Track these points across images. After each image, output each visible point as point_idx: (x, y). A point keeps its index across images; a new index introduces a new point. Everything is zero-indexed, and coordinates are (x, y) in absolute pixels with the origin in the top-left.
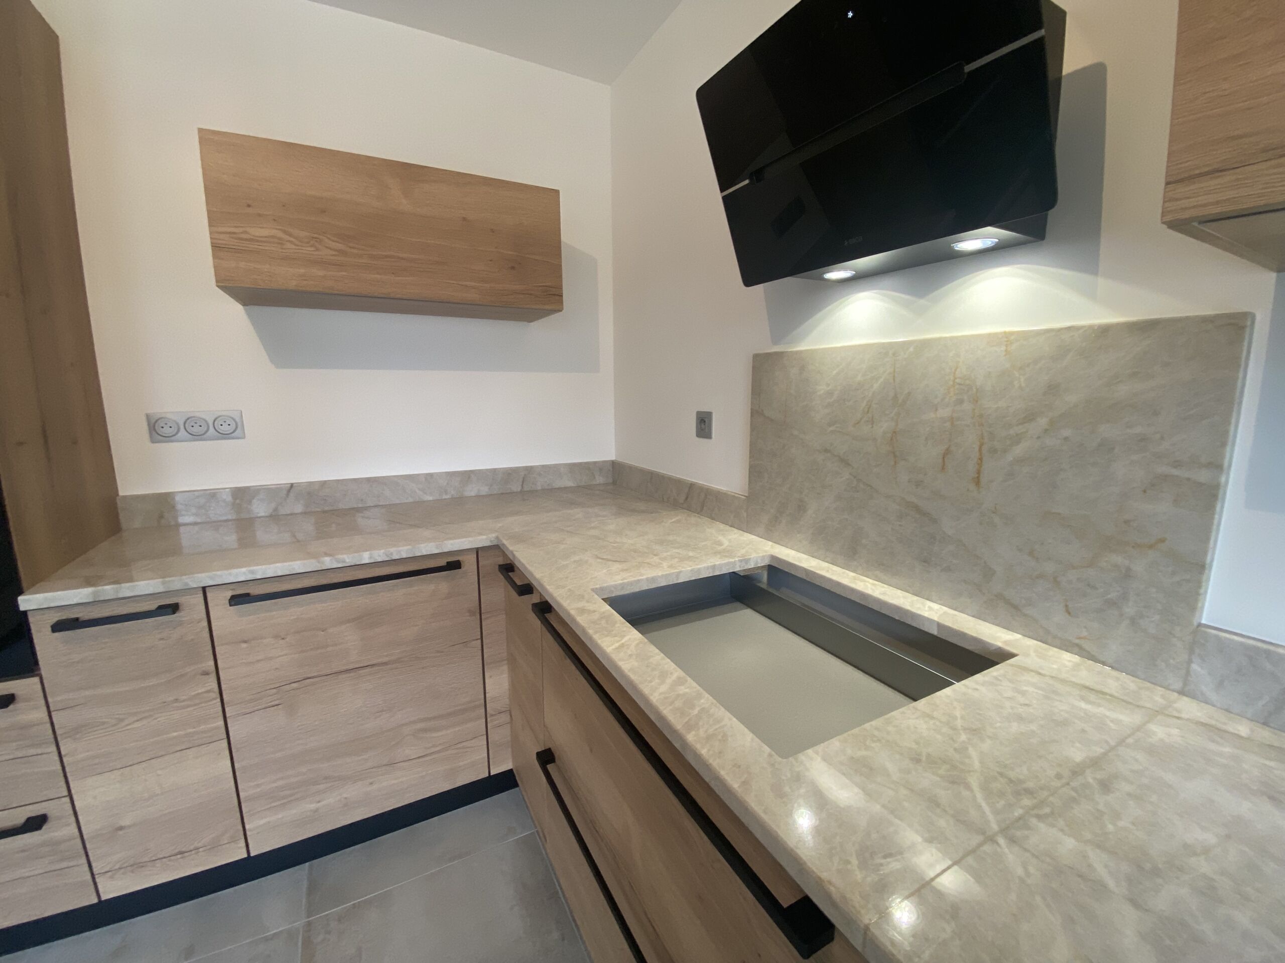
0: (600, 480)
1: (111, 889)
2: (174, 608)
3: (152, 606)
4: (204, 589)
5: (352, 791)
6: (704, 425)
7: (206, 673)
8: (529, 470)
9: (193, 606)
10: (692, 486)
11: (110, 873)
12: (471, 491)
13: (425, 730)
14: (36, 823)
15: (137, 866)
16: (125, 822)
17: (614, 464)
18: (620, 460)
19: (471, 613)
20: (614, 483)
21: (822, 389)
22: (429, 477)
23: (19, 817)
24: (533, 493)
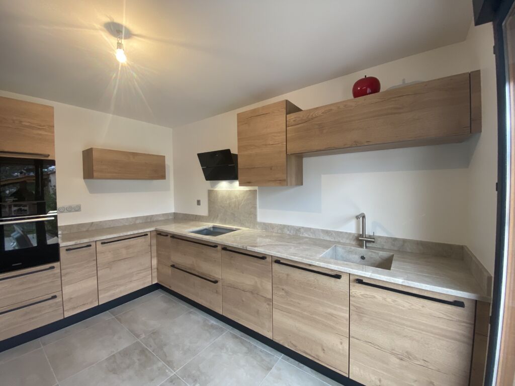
0: (171, 217)
1: (67, 315)
2: (90, 246)
3: (85, 245)
4: (96, 241)
5: (122, 288)
6: (199, 203)
7: (94, 260)
8: (152, 216)
9: (93, 244)
10: (196, 216)
11: (68, 310)
12: (138, 222)
13: (138, 273)
14: (54, 297)
15: (74, 308)
16: (73, 297)
17: (174, 213)
18: (176, 212)
19: (149, 246)
20: (175, 218)
21: (219, 196)
22: (127, 219)
23: (50, 296)
24: (153, 222)
